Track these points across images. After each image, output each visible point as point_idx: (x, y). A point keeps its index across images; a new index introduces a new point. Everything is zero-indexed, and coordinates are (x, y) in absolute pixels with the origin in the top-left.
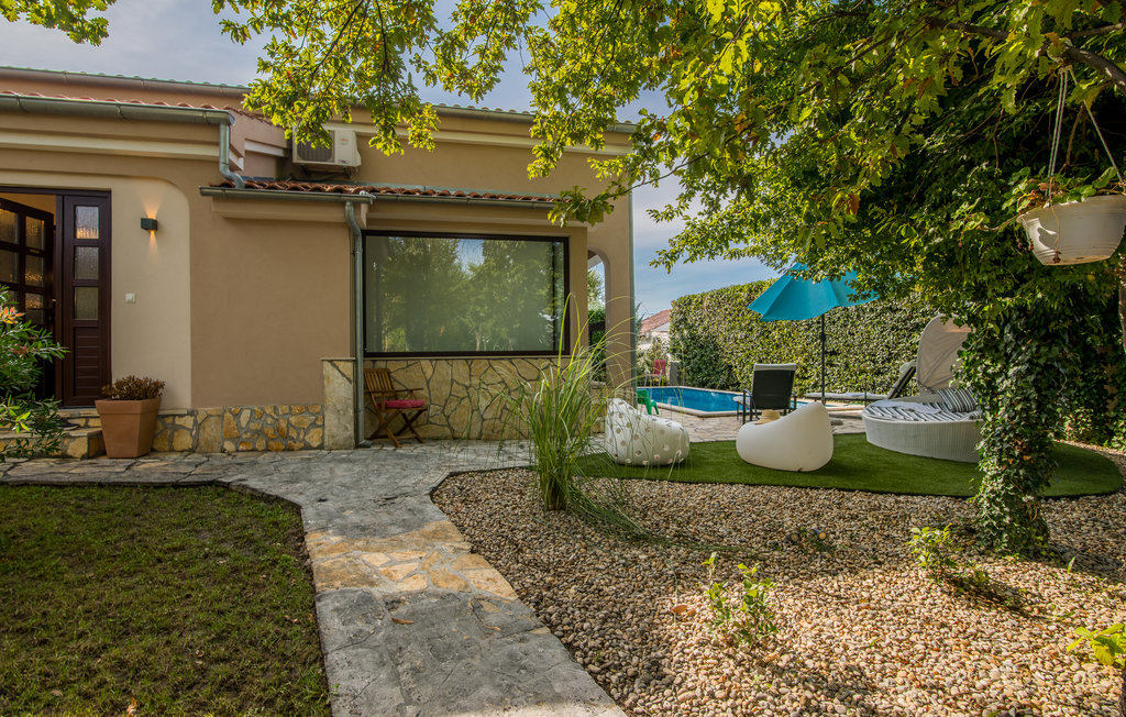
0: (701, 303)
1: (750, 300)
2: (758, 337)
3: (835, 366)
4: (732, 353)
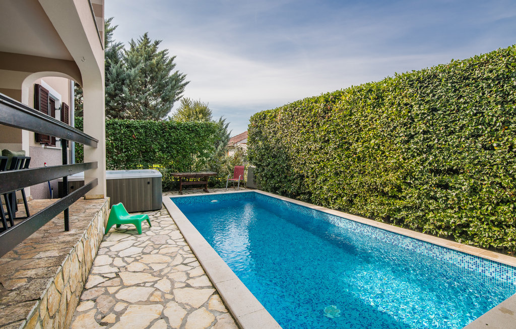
0: (275, 117)
1: (326, 111)
2: (335, 149)
3: (452, 188)
4: (305, 164)
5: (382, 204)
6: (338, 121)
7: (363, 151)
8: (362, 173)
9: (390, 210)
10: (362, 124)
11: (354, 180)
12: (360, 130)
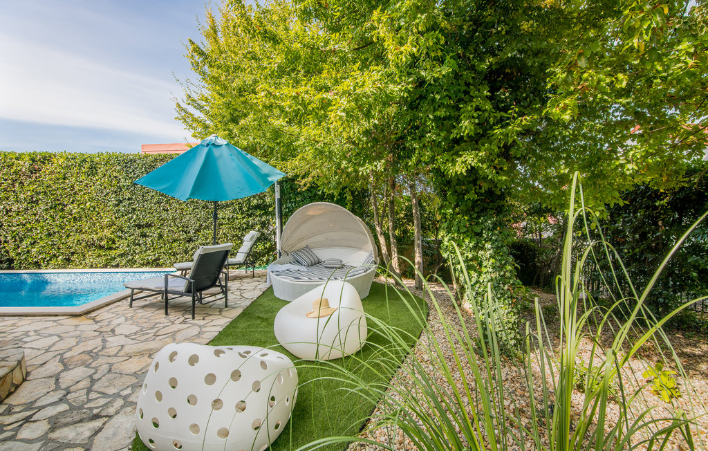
5: (99, 256)
6: (50, 183)
7: (79, 212)
8: (80, 231)
9: (107, 260)
10: (77, 188)
11: (71, 239)
12: (76, 193)
